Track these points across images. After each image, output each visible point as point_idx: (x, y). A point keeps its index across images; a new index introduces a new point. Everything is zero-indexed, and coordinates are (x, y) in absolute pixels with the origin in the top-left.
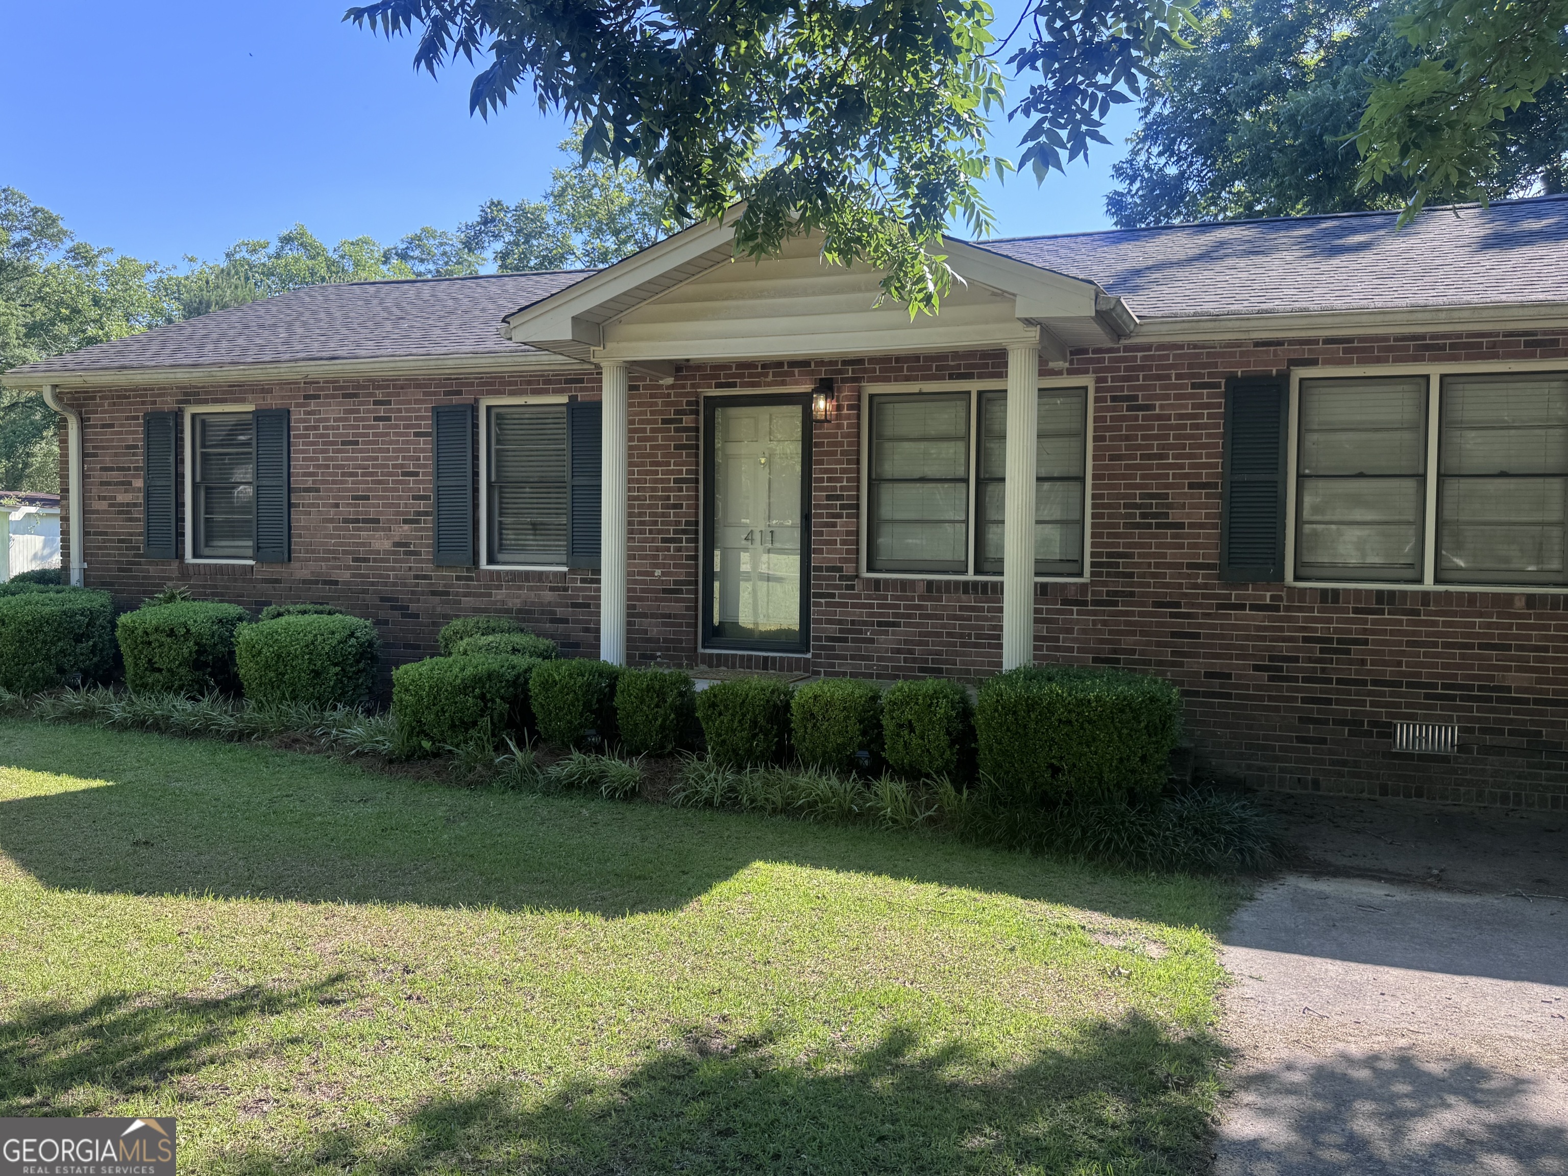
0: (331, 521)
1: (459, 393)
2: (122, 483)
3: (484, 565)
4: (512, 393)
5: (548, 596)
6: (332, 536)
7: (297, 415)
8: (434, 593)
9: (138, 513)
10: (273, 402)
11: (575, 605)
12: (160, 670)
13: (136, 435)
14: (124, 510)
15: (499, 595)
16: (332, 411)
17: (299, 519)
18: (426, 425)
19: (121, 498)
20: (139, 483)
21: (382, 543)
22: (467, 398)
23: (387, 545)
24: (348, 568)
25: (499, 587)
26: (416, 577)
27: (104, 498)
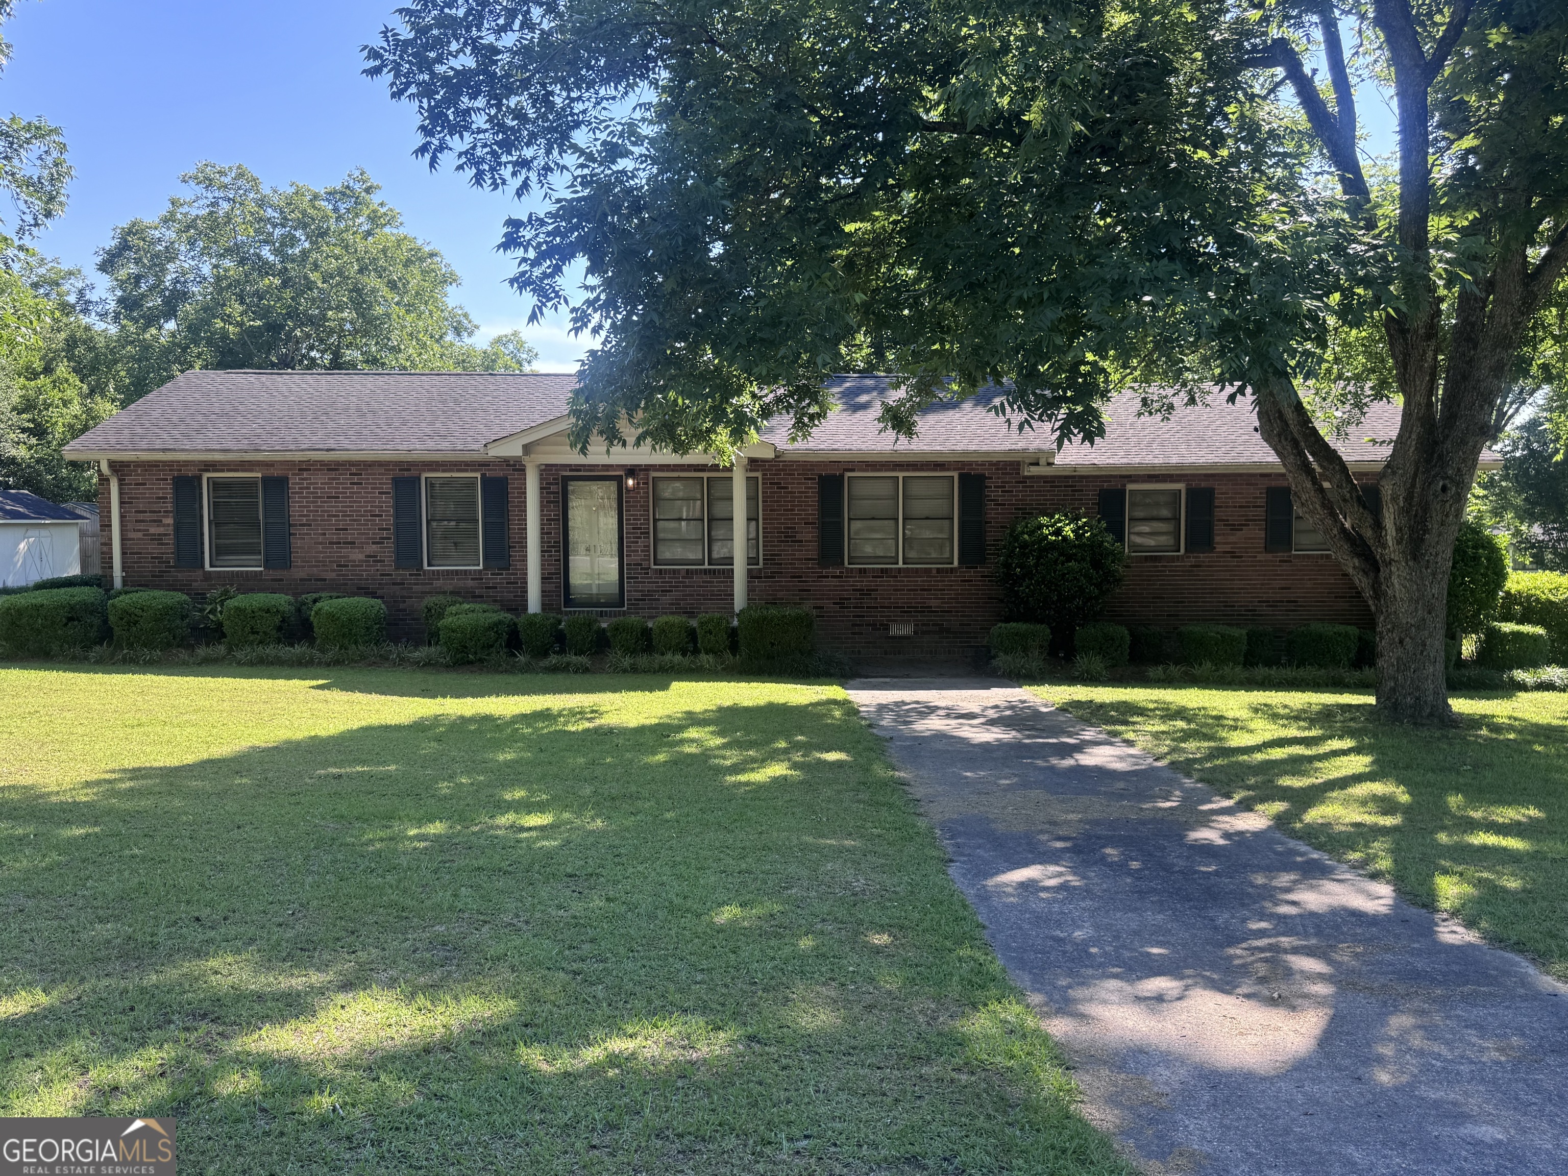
0: (321, 543)
1: (409, 470)
2: (155, 521)
3: (426, 567)
4: (444, 471)
5: (470, 583)
6: (321, 552)
7: (294, 480)
8: (394, 584)
9: (170, 540)
10: (275, 473)
11: (487, 588)
12: (257, 633)
13: (167, 490)
14: (158, 539)
15: (437, 583)
16: (320, 479)
17: (296, 542)
18: (388, 487)
19: (152, 530)
20: (170, 521)
21: (357, 556)
22: (413, 473)
23: (361, 557)
24: (334, 571)
25: (439, 579)
26: (382, 575)
27: (139, 530)
